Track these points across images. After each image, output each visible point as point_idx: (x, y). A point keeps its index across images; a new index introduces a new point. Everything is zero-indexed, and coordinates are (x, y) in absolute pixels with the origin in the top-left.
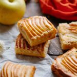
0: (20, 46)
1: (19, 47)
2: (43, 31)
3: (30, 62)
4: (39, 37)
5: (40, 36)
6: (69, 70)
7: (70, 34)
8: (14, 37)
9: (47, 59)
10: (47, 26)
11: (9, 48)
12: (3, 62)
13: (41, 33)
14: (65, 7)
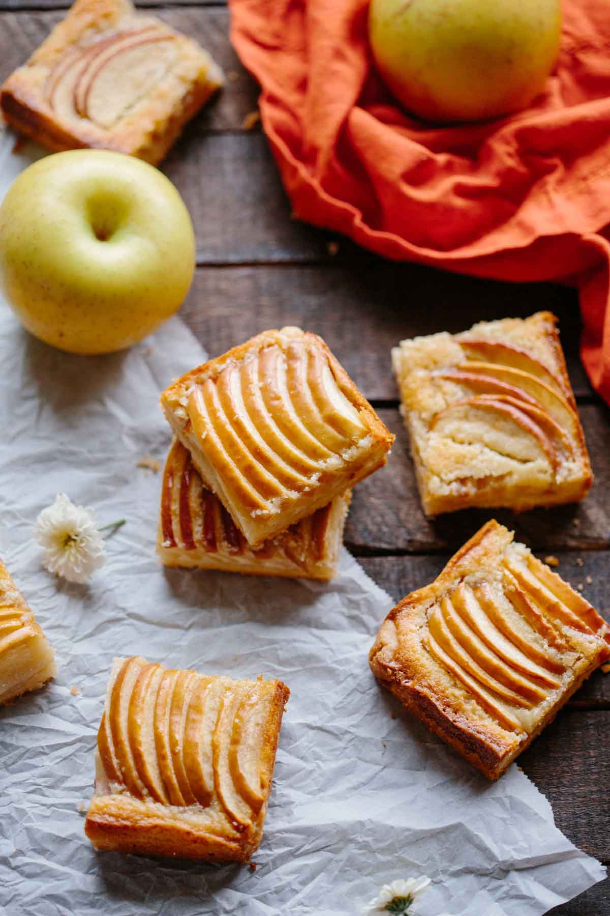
0: (187, 534)
1: (181, 545)
2: (314, 454)
3: (253, 619)
4: (294, 495)
5: (299, 489)
6: (472, 694)
7: (466, 417)
8: (142, 438)
9: (341, 590)
10: (334, 421)
11: (122, 523)
12: (100, 628)
13: (306, 471)
14: (431, 206)
